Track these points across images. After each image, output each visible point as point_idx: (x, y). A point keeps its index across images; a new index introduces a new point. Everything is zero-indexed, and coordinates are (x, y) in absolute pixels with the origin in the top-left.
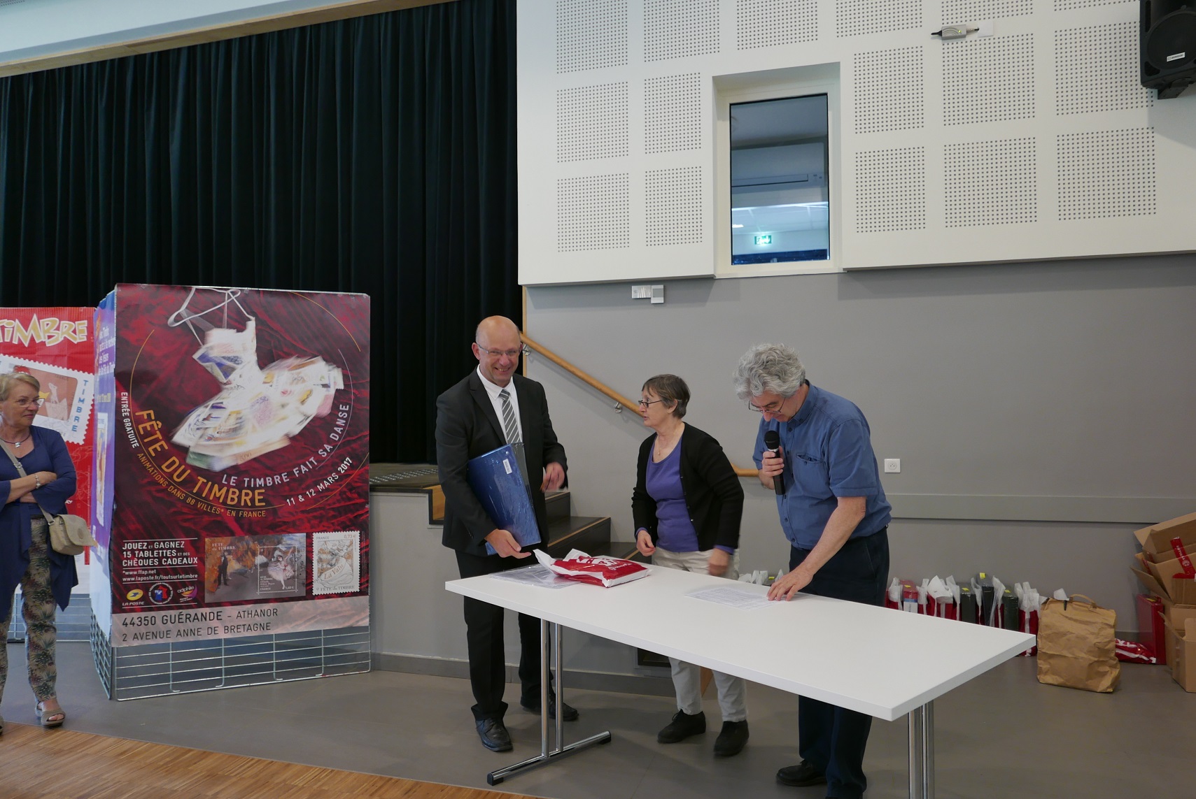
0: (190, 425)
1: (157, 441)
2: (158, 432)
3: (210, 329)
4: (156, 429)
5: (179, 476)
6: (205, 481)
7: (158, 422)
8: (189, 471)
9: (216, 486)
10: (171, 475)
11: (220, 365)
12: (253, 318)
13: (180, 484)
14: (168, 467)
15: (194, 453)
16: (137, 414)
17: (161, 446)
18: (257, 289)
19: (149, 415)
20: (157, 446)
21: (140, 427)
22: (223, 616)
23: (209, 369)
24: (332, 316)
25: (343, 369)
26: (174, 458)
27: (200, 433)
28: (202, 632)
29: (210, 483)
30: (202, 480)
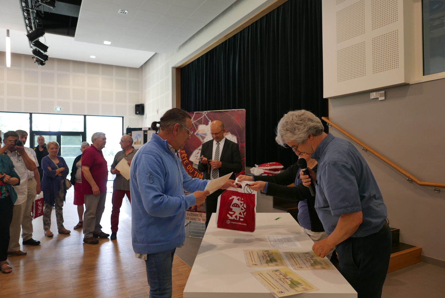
0: (193, 155)
1: (185, 160)
2: (186, 157)
3: (199, 125)
4: (186, 156)
5: (191, 171)
6: (197, 173)
7: (186, 154)
8: (193, 170)
9: (200, 175)
10: (189, 170)
11: (201, 136)
12: (210, 121)
13: (191, 173)
14: (188, 168)
15: (195, 164)
16: (181, 152)
17: (187, 161)
18: (211, 111)
19: (184, 152)
20: (186, 161)
21: (182, 155)
22: (202, 216)
23: (198, 138)
24: (233, 118)
25: (237, 136)
26: (190, 165)
27: (196, 158)
28: (197, 220)
29: (198, 174)
30: (196, 172)
